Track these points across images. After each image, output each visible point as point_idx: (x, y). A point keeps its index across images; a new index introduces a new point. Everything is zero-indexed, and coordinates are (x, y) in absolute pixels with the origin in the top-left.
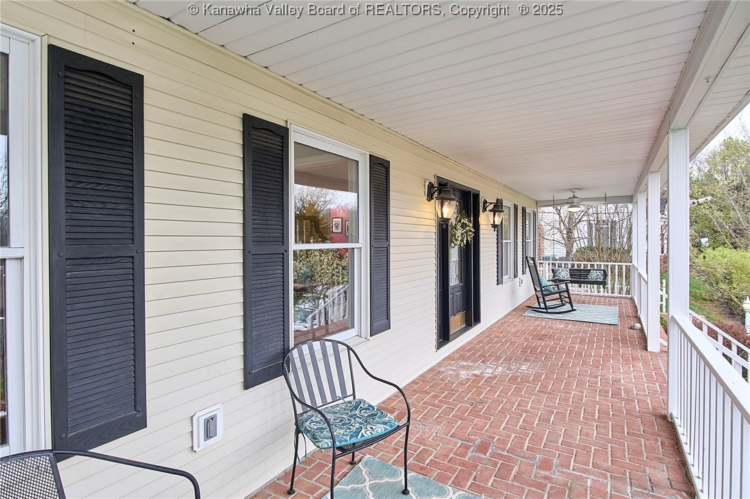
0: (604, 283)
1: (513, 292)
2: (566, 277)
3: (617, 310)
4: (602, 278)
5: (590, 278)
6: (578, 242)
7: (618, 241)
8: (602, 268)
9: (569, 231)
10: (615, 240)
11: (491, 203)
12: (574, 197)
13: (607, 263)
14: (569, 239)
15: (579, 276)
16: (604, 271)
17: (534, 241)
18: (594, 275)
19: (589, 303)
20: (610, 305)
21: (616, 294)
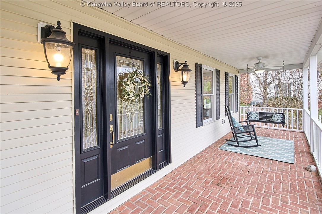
0: (283, 123)
1: (216, 129)
2: (257, 118)
3: (293, 144)
4: (282, 119)
5: (273, 119)
6: (270, 94)
7: (293, 93)
8: (282, 112)
9: (265, 89)
10: (290, 93)
11: (182, 64)
12: (260, 63)
13: (285, 109)
14: (265, 92)
15: (265, 118)
16: (284, 115)
17: (237, 94)
18: (275, 117)
19: (272, 136)
20: (288, 139)
21: (292, 129)
